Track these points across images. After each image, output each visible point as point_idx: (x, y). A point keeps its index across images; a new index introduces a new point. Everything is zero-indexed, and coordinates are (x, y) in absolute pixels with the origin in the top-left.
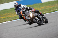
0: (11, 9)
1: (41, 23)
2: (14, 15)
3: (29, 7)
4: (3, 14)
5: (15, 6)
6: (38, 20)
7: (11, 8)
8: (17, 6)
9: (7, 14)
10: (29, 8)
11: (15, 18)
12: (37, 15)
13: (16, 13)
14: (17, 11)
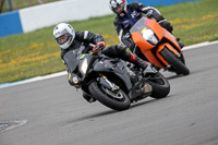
0: (91, 23)
1: (123, 100)
3: (86, 33)
5: (113, 9)
6: (110, 89)
7: (91, 19)
8: (123, 12)
10: (85, 37)
12: (111, 66)
13: (120, 37)
14: (122, 31)
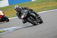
2: (52, 5)
4: (41, 4)
9: (45, 4)
11: (53, 8)
